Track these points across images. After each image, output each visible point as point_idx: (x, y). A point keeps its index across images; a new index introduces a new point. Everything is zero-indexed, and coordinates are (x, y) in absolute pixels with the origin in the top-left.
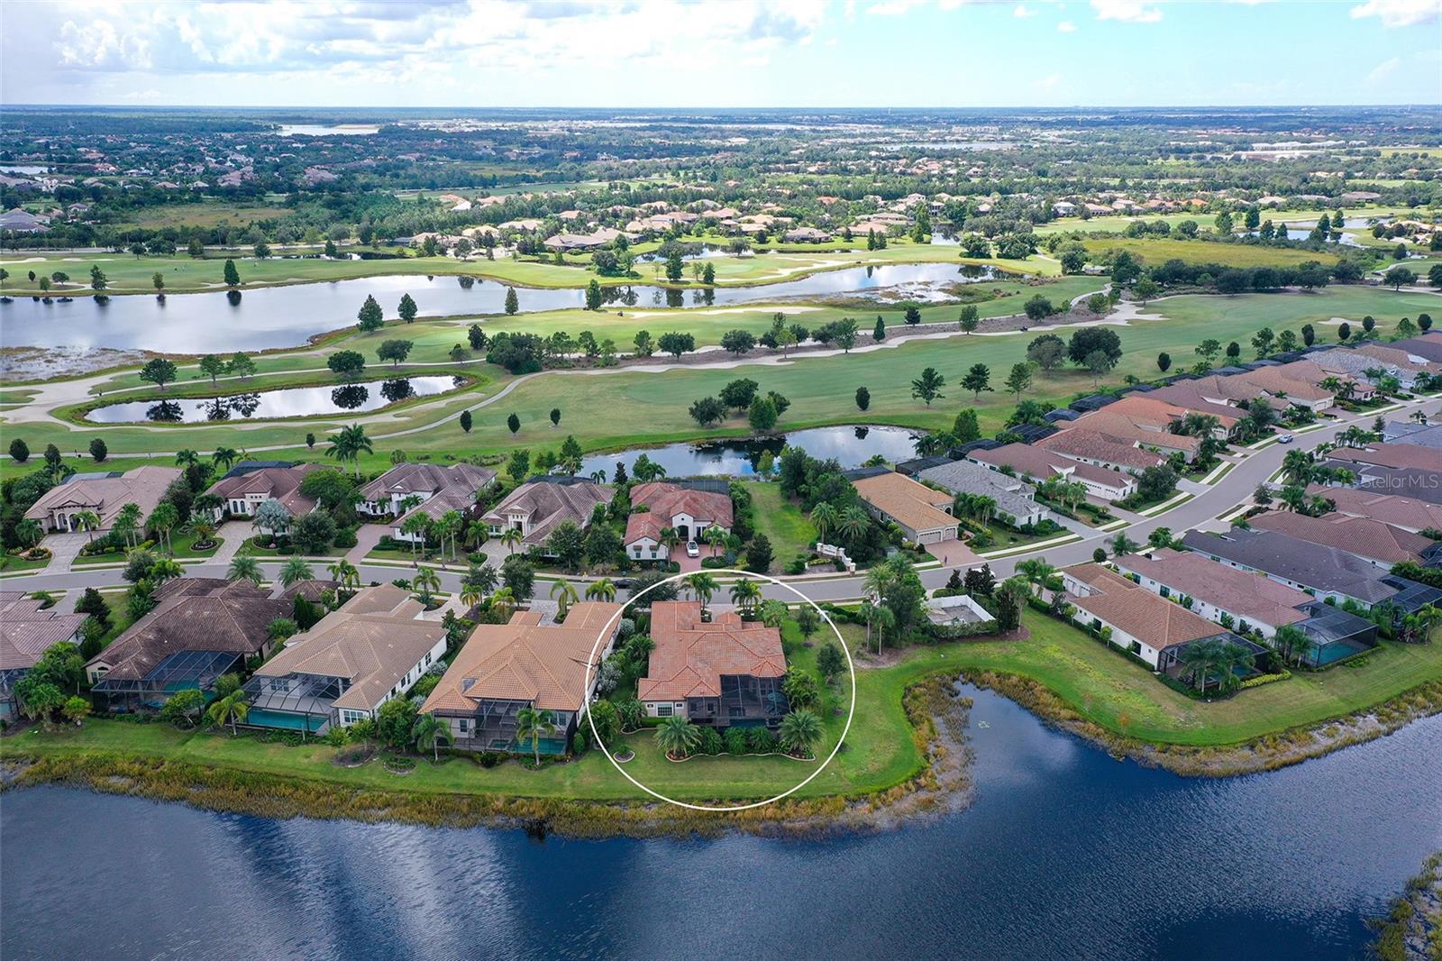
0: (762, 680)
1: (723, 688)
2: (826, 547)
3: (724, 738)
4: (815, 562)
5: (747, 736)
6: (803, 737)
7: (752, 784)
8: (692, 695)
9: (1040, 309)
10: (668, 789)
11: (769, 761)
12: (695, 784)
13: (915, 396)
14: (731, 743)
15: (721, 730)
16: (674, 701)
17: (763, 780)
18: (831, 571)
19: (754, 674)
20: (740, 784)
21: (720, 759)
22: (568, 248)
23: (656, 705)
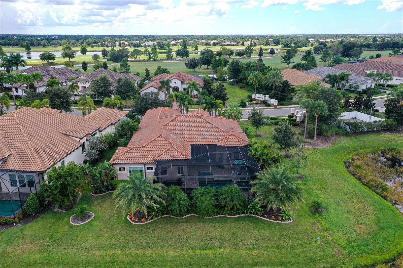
0: (229, 147)
1: (192, 154)
2: (258, 95)
3: (191, 199)
4: (252, 102)
5: (217, 196)
6: (283, 195)
7: (224, 252)
8: (162, 158)
9: (320, 49)
10: (120, 260)
11: (242, 224)
12: (155, 252)
13: (282, 63)
14: (199, 203)
15: (188, 192)
16: (145, 164)
17: (237, 247)
18: (262, 106)
19: (221, 144)
20: (209, 252)
21: (187, 221)
22: (149, 46)
23: (128, 168)
